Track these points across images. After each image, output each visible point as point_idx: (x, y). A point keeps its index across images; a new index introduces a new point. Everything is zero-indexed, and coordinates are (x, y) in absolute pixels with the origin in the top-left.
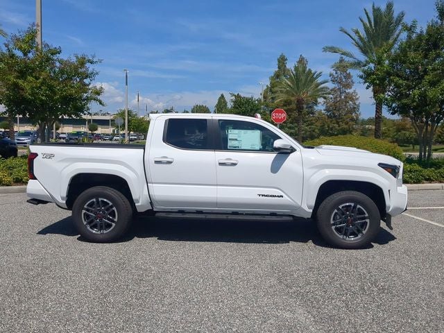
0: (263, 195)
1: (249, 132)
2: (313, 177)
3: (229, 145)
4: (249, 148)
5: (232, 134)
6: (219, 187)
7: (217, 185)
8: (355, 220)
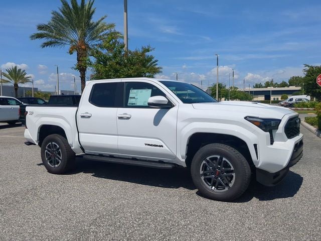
0: (148, 145)
1: (144, 91)
2: (183, 130)
3: (129, 102)
4: (142, 104)
5: (133, 93)
6: (119, 137)
7: (118, 135)
8: (222, 172)
